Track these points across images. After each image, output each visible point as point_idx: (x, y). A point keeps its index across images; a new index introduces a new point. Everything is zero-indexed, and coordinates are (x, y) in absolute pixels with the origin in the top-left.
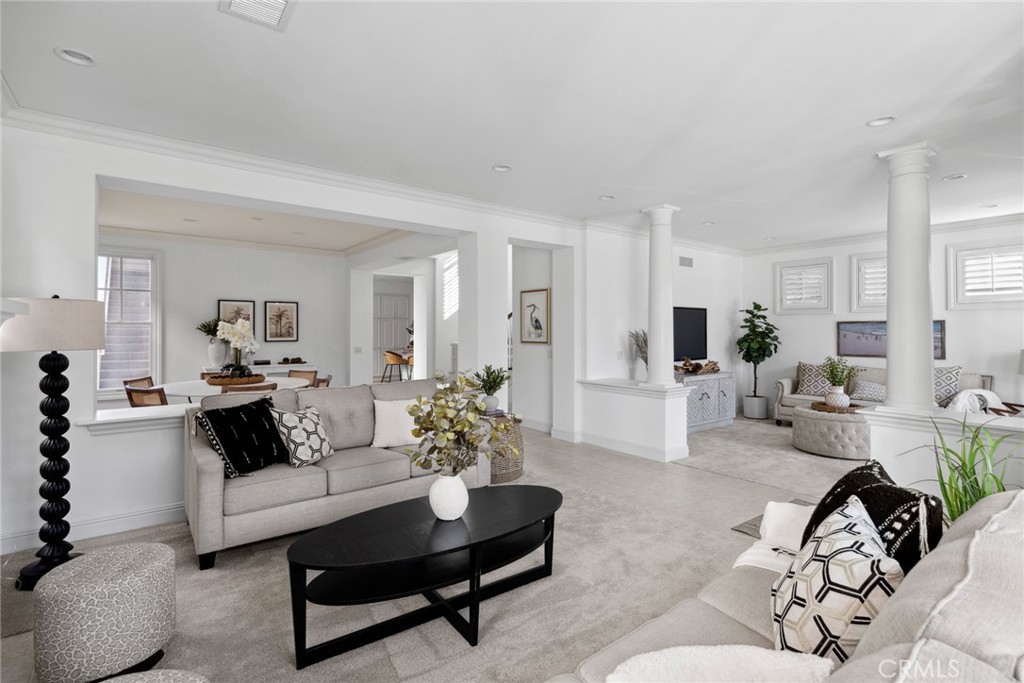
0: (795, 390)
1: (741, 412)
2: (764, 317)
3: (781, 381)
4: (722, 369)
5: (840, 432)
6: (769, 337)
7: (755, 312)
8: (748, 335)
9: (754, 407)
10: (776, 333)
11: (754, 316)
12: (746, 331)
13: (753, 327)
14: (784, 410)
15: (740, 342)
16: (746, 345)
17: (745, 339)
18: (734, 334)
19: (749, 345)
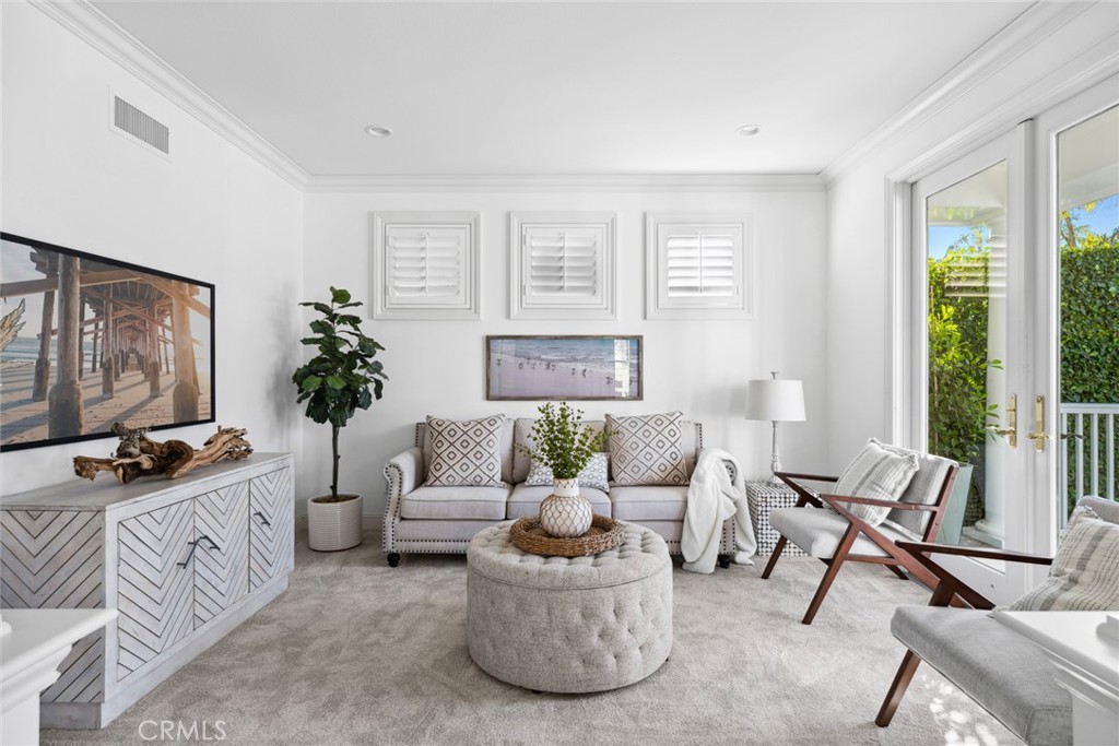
0: (422, 479)
1: (305, 544)
2: (354, 321)
3: (393, 461)
4: (256, 448)
5: (611, 618)
6: (365, 364)
7: (337, 308)
8: (318, 360)
9: (332, 522)
10: (379, 356)
11: (333, 317)
12: (315, 351)
13: (330, 343)
14: (406, 529)
15: (300, 377)
16: (314, 383)
17: (312, 369)
18: (285, 360)
19: (324, 384)
